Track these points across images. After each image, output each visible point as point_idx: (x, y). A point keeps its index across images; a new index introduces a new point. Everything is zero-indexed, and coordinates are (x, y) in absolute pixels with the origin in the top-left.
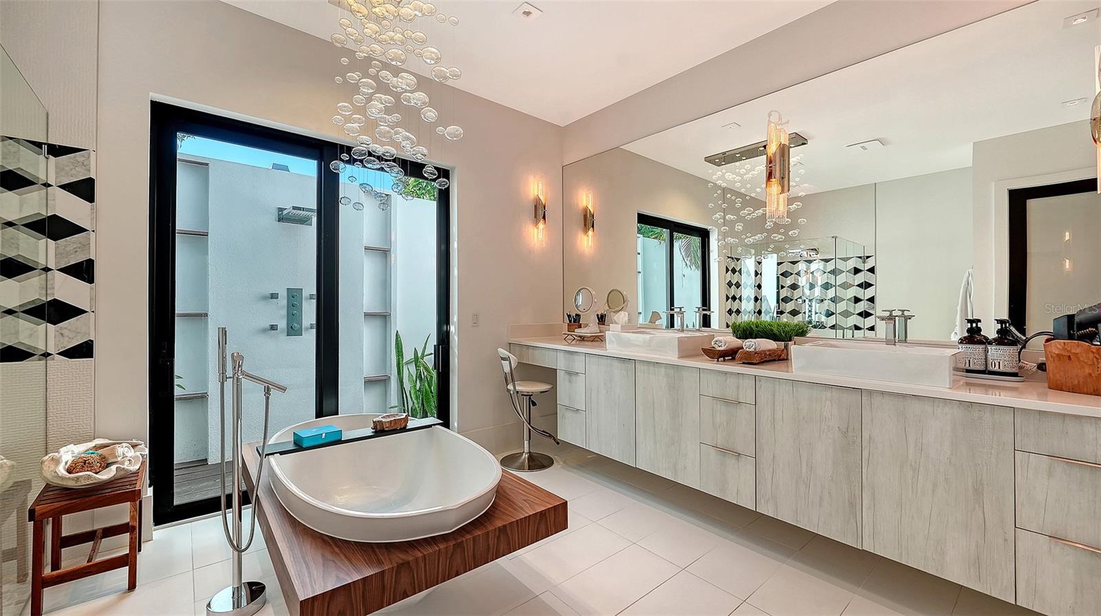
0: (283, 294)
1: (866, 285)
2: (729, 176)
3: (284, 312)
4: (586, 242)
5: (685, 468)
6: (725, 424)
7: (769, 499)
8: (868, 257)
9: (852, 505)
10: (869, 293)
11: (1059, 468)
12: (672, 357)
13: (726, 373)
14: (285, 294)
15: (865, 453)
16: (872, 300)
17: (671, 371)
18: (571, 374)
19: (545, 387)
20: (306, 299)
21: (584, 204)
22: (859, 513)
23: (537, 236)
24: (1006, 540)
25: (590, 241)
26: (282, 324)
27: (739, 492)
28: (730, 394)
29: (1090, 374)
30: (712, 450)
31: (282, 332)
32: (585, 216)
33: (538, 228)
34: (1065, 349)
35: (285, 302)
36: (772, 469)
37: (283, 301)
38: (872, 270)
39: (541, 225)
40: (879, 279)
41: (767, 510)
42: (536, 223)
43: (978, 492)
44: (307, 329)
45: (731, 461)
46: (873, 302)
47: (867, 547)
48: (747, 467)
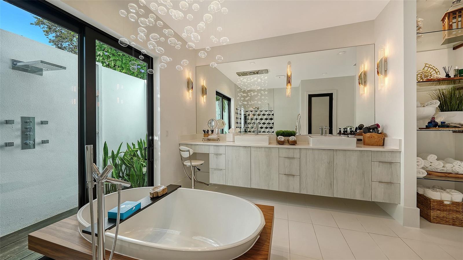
0: (18, 120)
1: (271, 119)
2: (245, 80)
3: (19, 133)
4: (203, 100)
5: (273, 184)
6: (289, 166)
7: (304, 188)
8: (272, 111)
9: (331, 184)
10: (272, 121)
11: (381, 164)
12: (266, 144)
13: (289, 148)
14: (19, 120)
15: (335, 169)
16: (273, 123)
17: (267, 150)
18: (217, 154)
19: (202, 162)
20: (38, 124)
21: (202, 84)
22: (333, 187)
23: (188, 95)
24: (369, 185)
25: (204, 99)
26: (18, 141)
27: (294, 188)
28: (291, 155)
29: (376, 141)
30: (284, 176)
31: (17, 147)
32: (203, 89)
33: (189, 92)
34: (371, 135)
35: (19, 126)
36: (305, 179)
37: (18, 126)
38: (273, 115)
39: (191, 91)
40: (275, 117)
41: (304, 192)
42: (188, 90)
43: (363, 174)
44: (39, 144)
45: (291, 178)
46: (273, 124)
47: (335, 196)
48: (297, 179)
